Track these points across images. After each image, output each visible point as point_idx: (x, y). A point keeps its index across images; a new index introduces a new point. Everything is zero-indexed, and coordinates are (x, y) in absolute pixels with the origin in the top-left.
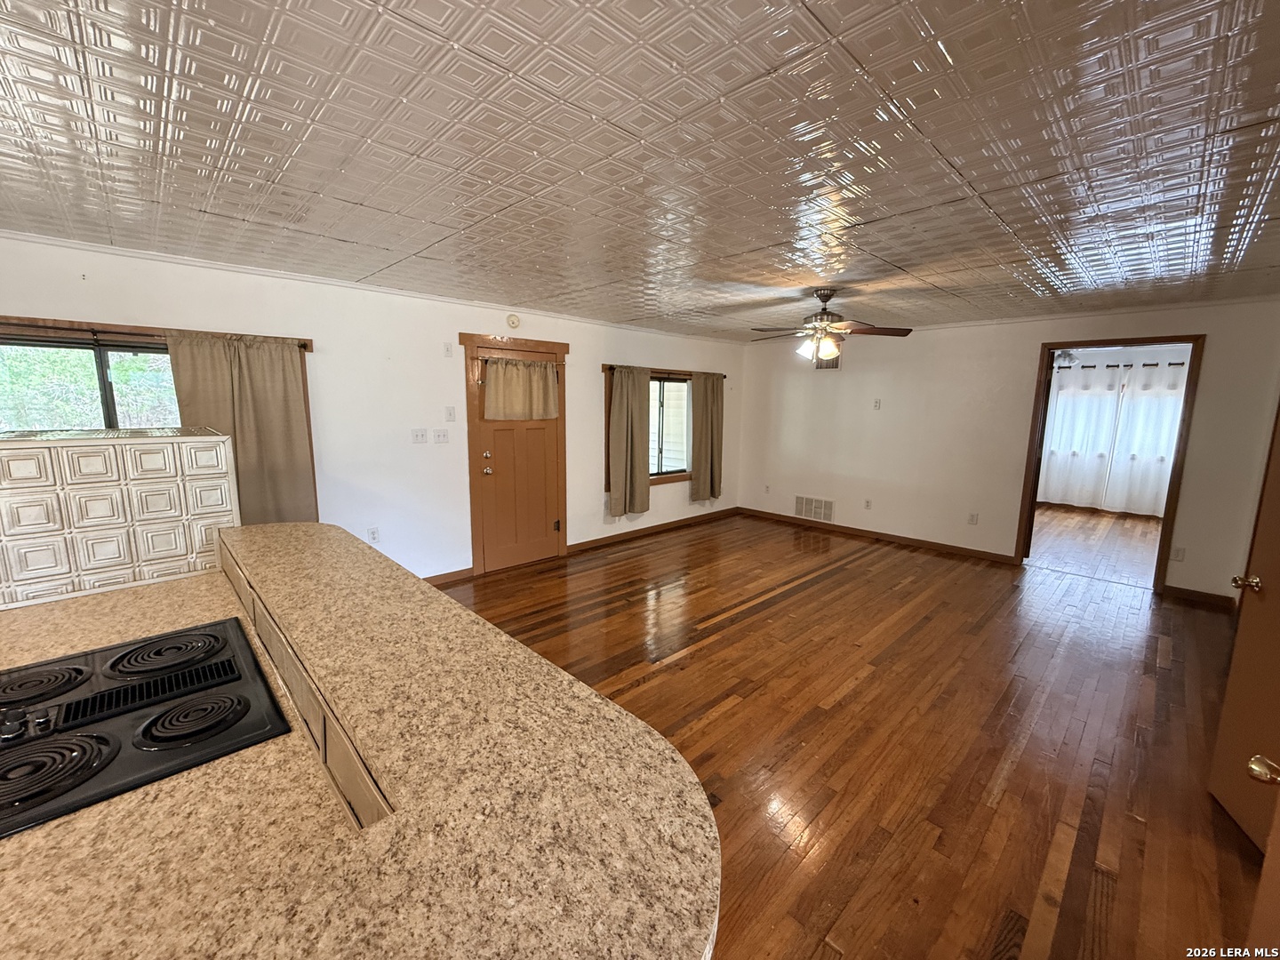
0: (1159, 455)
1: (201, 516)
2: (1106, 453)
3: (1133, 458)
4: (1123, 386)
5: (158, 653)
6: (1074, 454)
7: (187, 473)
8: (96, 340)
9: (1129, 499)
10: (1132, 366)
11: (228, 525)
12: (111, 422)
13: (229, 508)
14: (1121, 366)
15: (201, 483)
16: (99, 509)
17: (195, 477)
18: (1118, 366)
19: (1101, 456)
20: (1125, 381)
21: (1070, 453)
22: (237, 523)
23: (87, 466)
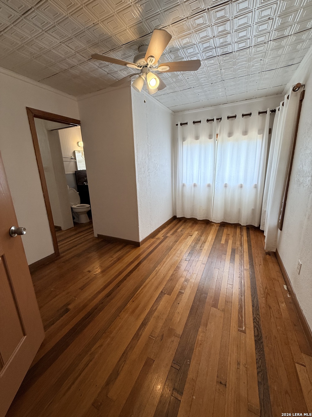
0: (240, 183)
2: (211, 184)
3: (226, 186)
4: (217, 135)
6: (195, 185)
9: (226, 214)
10: (221, 119)
14: (215, 120)
18: (213, 120)
19: (209, 186)
20: (218, 132)
21: (193, 185)
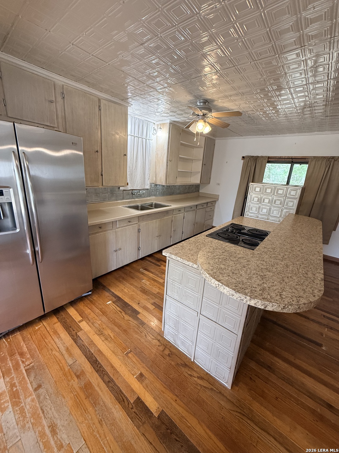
1: (286, 208)
5: (256, 231)
7: (287, 196)
8: (292, 161)
11: (292, 213)
12: (288, 183)
13: (294, 208)
15: (289, 200)
16: (267, 201)
17: (289, 198)
22: (294, 213)
23: (268, 191)
